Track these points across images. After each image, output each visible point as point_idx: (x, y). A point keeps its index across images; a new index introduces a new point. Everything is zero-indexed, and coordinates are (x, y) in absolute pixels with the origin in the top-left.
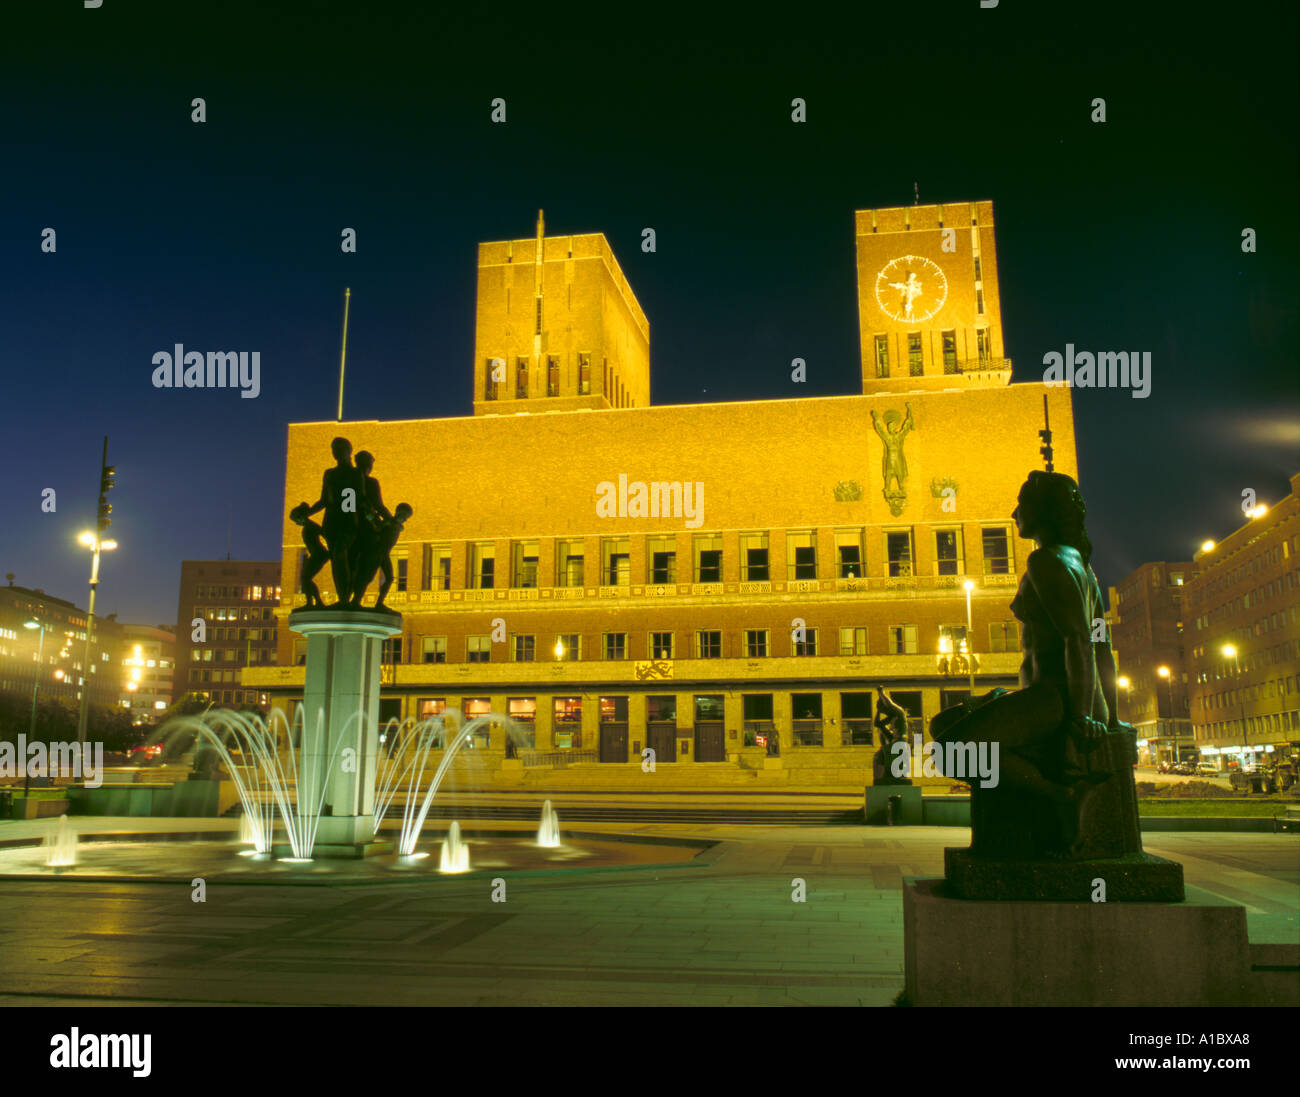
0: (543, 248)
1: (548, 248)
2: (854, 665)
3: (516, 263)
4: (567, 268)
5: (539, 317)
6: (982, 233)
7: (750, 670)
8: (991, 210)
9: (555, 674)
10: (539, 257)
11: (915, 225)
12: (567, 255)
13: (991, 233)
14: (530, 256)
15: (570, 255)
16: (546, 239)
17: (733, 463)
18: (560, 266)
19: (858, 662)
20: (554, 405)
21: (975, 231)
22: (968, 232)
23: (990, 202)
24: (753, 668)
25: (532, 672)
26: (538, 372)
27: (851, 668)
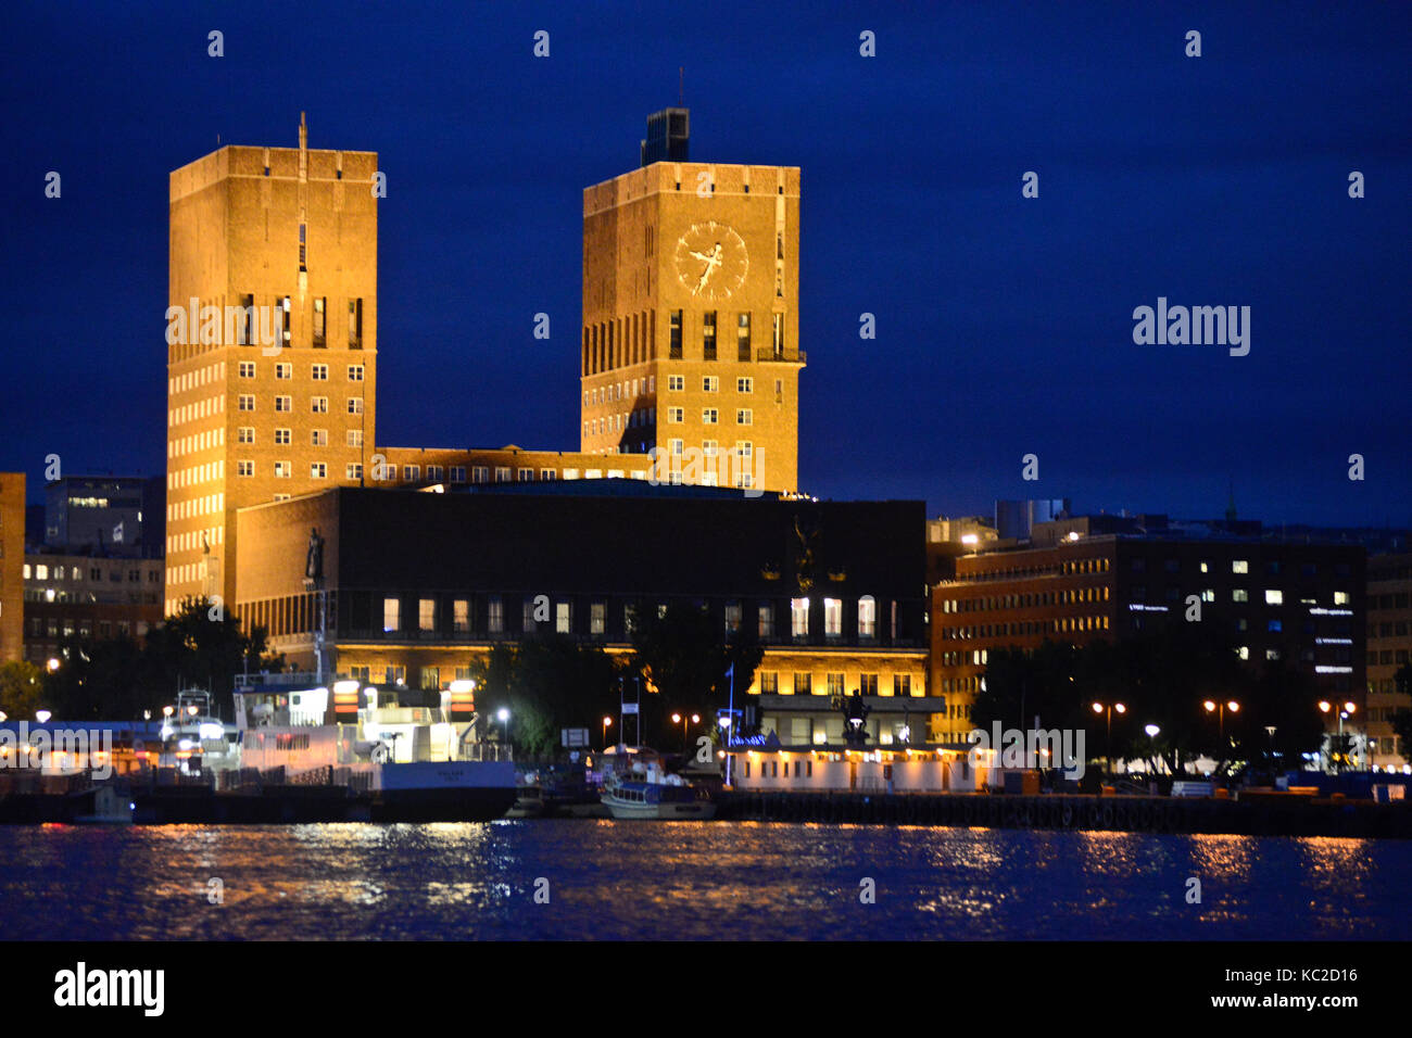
0: (308, 162)
1: (314, 164)
3: (275, 176)
4: (336, 191)
5: (302, 248)
6: (788, 203)
8: (798, 179)
10: (303, 174)
11: (720, 186)
12: (335, 175)
13: (796, 204)
14: (291, 170)
15: (339, 175)
16: (310, 150)
18: (328, 188)
20: (321, 358)
21: (781, 201)
22: (774, 201)
23: (798, 169)
26: (303, 316)
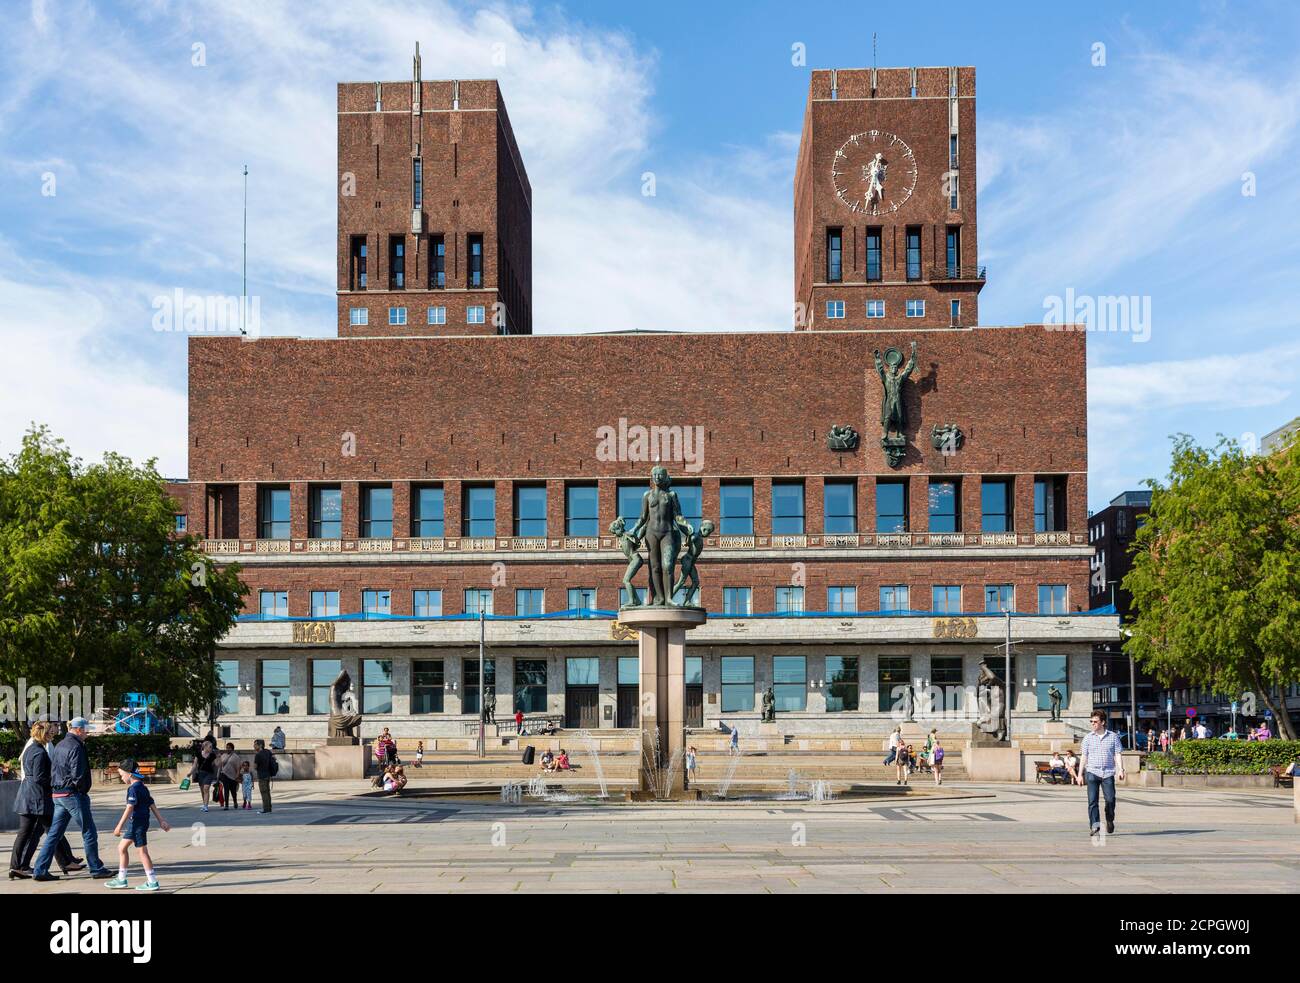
0: (421, 93)
1: (428, 95)
2: (847, 627)
3: (387, 110)
4: (452, 122)
5: (416, 185)
7: (735, 631)
9: (523, 633)
10: (416, 106)
11: (883, 91)
14: (404, 104)
17: (715, 401)
18: (444, 119)
19: (851, 625)
24: (740, 628)
25: (497, 631)
27: (843, 630)
